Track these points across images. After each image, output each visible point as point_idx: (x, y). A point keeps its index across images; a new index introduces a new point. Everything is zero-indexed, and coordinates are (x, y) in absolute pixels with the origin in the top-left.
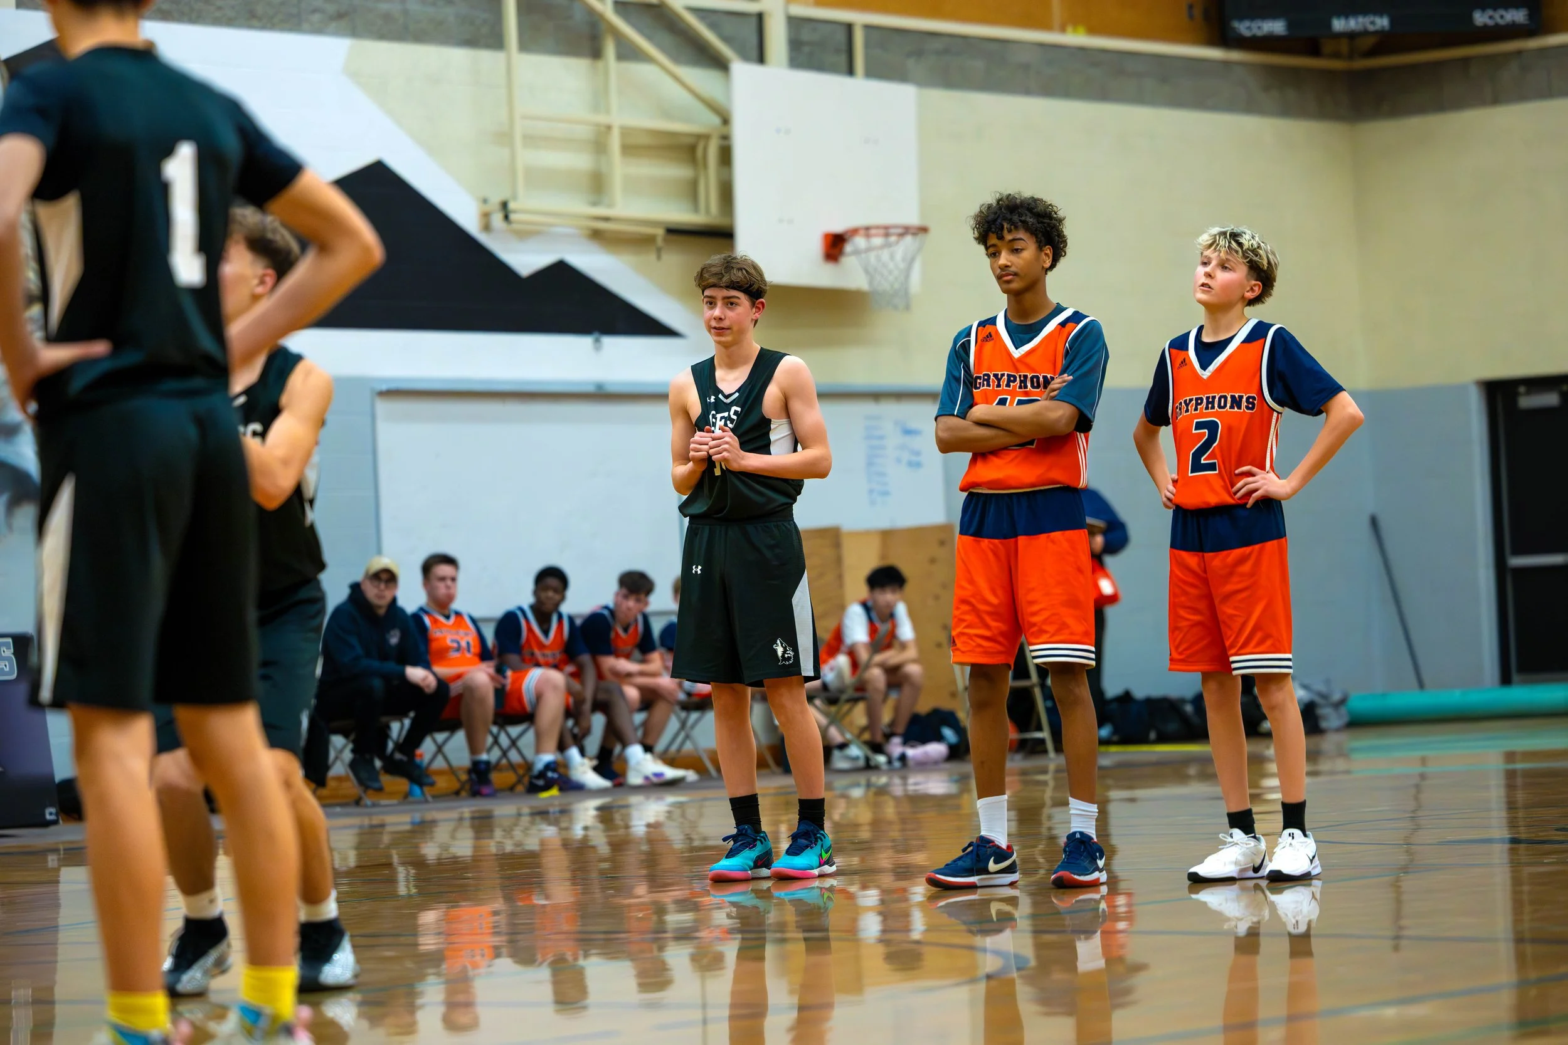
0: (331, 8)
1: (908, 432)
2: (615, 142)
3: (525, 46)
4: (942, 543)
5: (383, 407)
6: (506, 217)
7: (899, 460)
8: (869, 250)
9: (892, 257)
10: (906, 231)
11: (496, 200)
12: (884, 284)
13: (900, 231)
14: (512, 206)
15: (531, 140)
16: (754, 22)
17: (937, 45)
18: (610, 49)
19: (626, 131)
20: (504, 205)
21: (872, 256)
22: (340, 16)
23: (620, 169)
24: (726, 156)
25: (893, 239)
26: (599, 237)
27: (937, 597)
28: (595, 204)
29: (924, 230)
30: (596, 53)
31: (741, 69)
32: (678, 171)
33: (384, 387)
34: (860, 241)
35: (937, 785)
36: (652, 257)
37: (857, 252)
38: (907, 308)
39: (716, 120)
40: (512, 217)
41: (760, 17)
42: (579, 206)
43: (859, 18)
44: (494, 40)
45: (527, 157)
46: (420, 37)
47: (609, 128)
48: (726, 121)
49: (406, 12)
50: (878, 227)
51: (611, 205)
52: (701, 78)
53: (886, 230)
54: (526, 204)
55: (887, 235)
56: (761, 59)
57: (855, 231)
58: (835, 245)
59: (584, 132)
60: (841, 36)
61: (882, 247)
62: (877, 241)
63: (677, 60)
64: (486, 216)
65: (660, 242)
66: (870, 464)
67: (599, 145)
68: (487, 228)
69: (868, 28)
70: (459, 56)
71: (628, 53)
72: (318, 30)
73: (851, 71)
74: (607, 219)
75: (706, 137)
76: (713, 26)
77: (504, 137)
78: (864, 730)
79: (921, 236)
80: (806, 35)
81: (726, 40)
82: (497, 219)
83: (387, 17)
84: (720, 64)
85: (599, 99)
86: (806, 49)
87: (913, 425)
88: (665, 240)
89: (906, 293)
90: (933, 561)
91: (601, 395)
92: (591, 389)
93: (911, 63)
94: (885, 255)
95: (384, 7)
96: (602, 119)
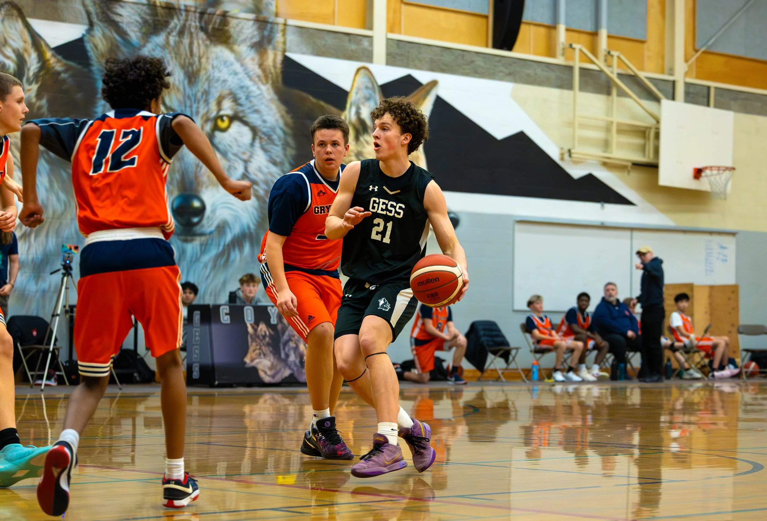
0: (507, 71)
1: (723, 248)
2: (614, 128)
3: (581, 89)
4: (733, 292)
5: (518, 227)
6: (570, 156)
7: (718, 259)
8: (712, 175)
9: (720, 179)
10: (727, 169)
11: (566, 148)
12: (717, 189)
13: (724, 169)
14: (572, 151)
15: (582, 126)
16: (671, 85)
17: (742, 96)
18: (614, 92)
19: (619, 124)
20: (569, 151)
21: (712, 178)
22: (510, 74)
23: (615, 138)
24: (657, 136)
25: (721, 172)
26: (605, 165)
27: (730, 313)
28: (605, 152)
29: (733, 169)
30: (609, 93)
31: (665, 102)
32: (638, 141)
33: (518, 219)
34: (708, 172)
35: (726, 388)
36: (626, 174)
37: (707, 176)
38: (725, 199)
39: (654, 122)
40: (573, 155)
41: (674, 82)
42: (598, 152)
43: (713, 84)
44: (569, 86)
45: (580, 132)
46: (540, 83)
47: (612, 123)
48: (658, 122)
49: (536, 74)
50: (715, 167)
51: (611, 153)
52: (649, 105)
53: (719, 168)
54: (578, 150)
55: (719, 170)
56: (673, 98)
57: (706, 168)
58: (698, 173)
59: (602, 124)
60: (705, 91)
61: (717, 175)
62: (715, 172)
63: (640, 97)
64: (562, 155)
65: (629, 168)
66: (707, 259)
67: (608, 129)
68: (562, 159)
69: (716, 88)
70: (555, 92)
71: (622, 94)
72: (501, 79)
73: (708, 105)
74: (609, 158)
75: (650, 128)
76: (655, 85)
77: (571, 124)
78: (698, 363)
79: (733, 172)
80: (692, 90)
81: (659, 90)
82: (566, 156)
83: (528, 75)
84: (657, 100)
85: (609, 111)
86: (691, 96)
87: (724, 245)
88: (632, 168)
89: (725, 193)
90: (729, 299)
91: (603, 227)
92: (598, 224)
93: (732, 103)
94: (718, 177)
95: (528, 71)
96: (610, 119)
